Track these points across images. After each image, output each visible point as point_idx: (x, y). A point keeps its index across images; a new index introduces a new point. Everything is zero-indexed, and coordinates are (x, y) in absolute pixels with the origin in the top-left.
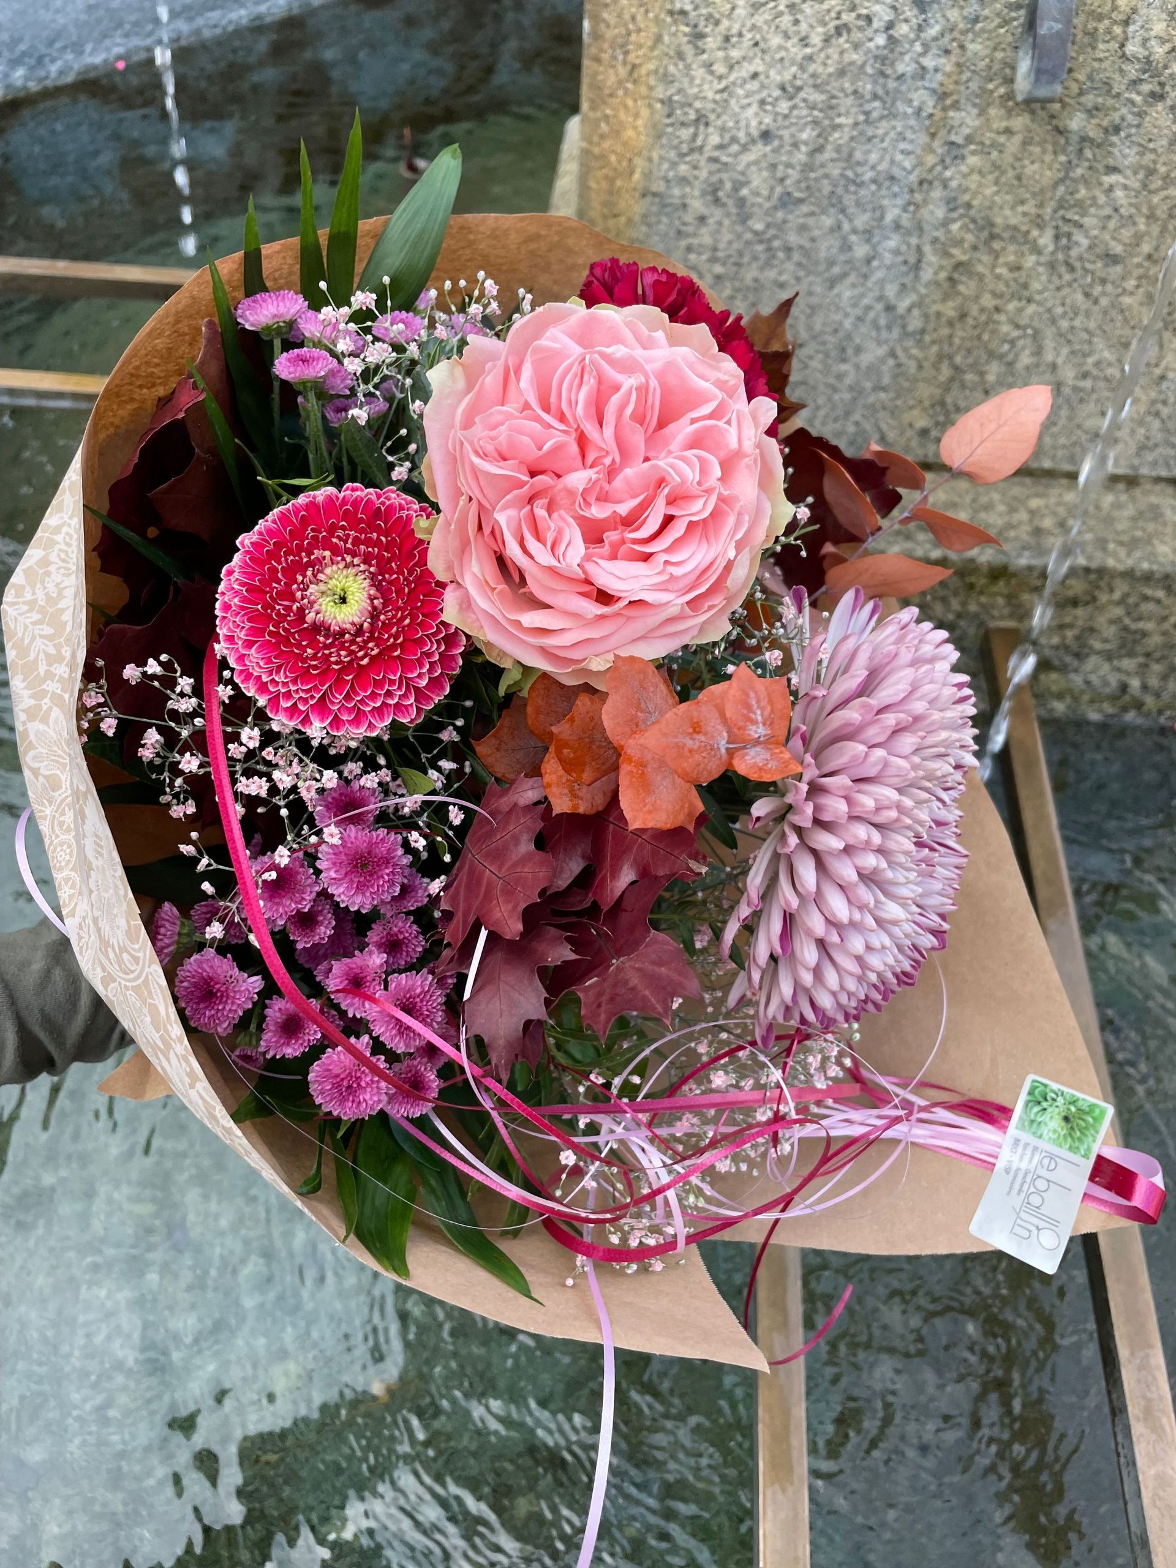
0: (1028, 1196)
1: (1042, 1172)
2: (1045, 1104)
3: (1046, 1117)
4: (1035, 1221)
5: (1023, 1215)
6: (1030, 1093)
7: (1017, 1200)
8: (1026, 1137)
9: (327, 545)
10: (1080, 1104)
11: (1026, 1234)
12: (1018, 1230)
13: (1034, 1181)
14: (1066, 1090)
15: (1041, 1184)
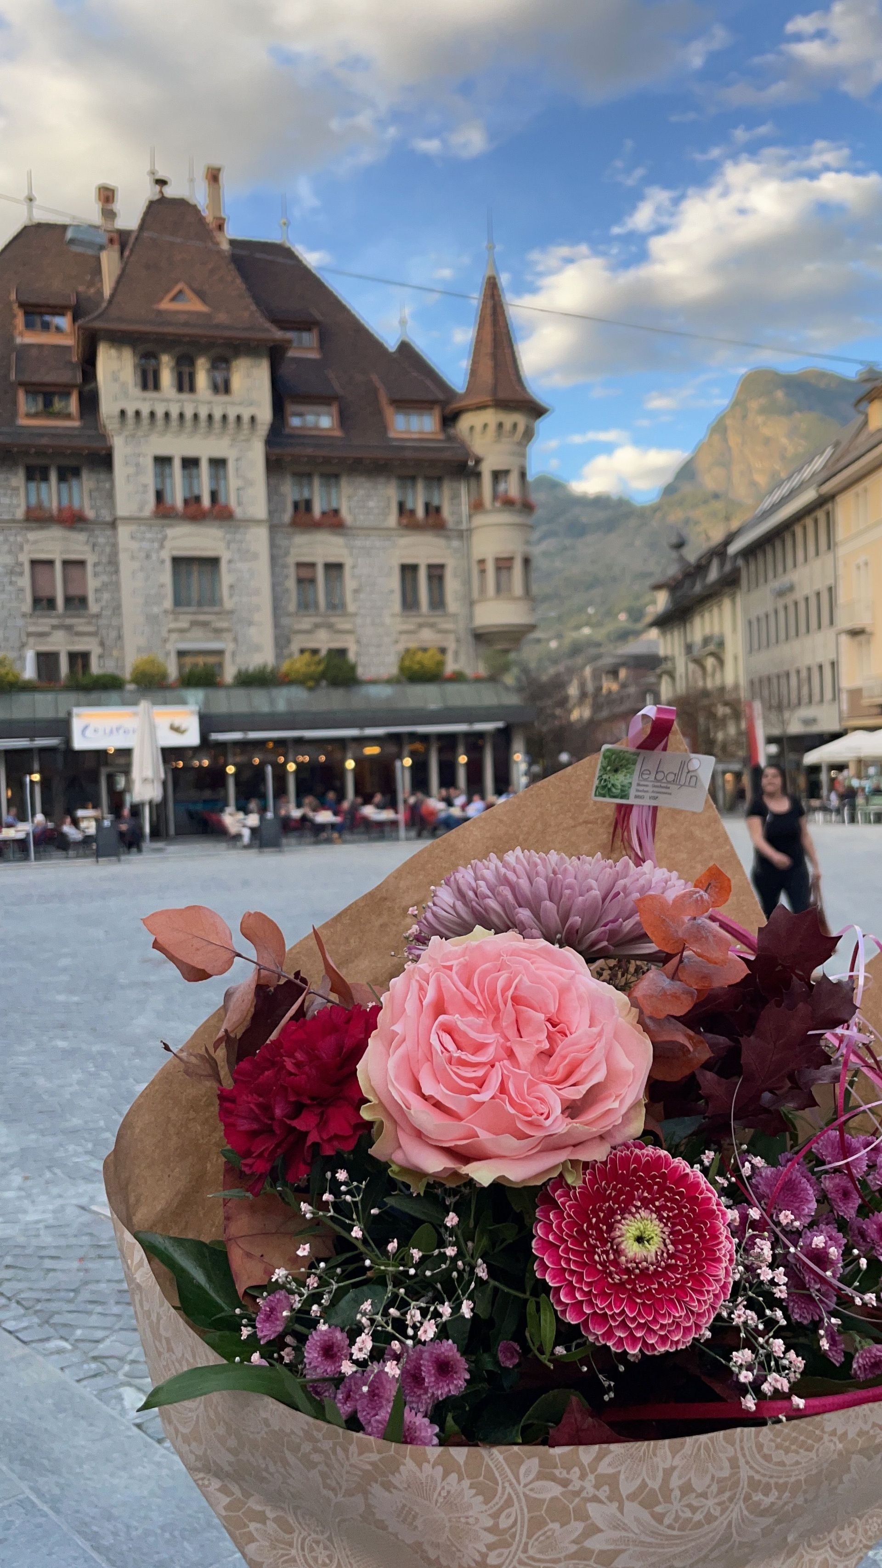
0: (669, 782)
1: (652, 778)
2: (609, 786)
3: (618, 783)
4: (684, 774)
5: (682, 782)
6: (604, 796)
7: (673, 787)
8: (632, 792)
9: (615, 1262)
10: (605, 765)
11: (694, 779)
12: (693, 783)
13: (659, 781)
14: (597, 775)
15: (660, 776)
